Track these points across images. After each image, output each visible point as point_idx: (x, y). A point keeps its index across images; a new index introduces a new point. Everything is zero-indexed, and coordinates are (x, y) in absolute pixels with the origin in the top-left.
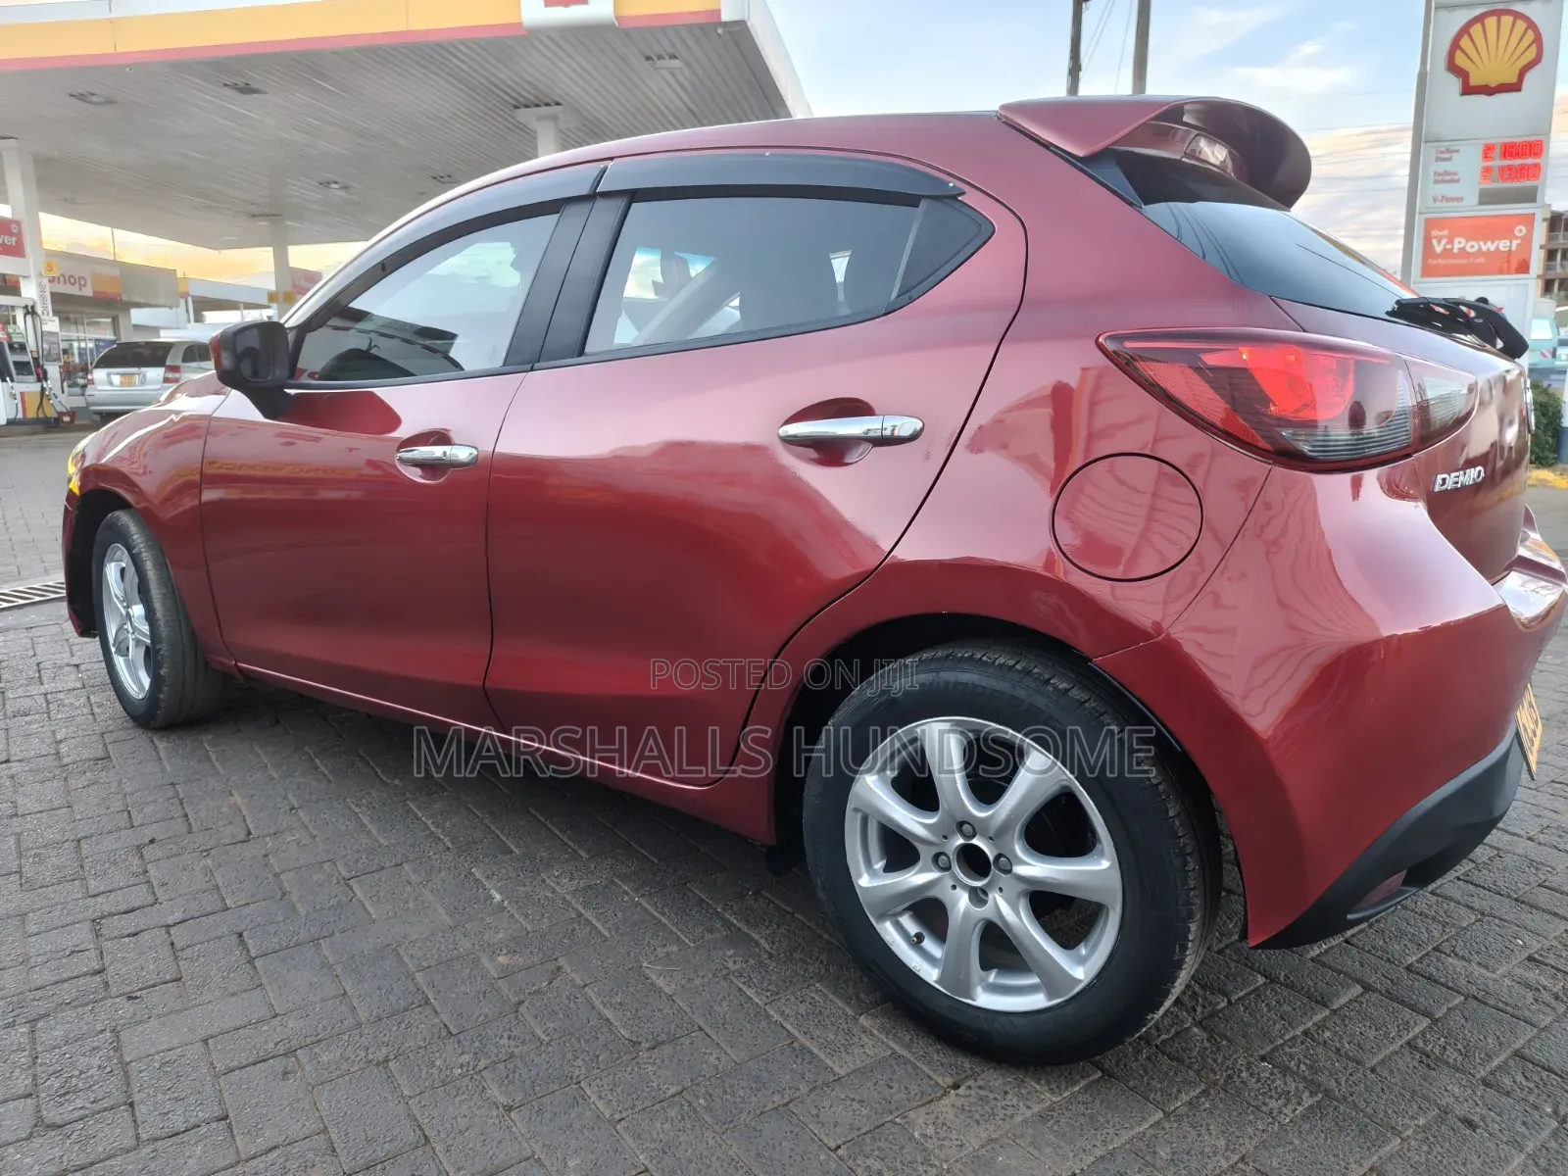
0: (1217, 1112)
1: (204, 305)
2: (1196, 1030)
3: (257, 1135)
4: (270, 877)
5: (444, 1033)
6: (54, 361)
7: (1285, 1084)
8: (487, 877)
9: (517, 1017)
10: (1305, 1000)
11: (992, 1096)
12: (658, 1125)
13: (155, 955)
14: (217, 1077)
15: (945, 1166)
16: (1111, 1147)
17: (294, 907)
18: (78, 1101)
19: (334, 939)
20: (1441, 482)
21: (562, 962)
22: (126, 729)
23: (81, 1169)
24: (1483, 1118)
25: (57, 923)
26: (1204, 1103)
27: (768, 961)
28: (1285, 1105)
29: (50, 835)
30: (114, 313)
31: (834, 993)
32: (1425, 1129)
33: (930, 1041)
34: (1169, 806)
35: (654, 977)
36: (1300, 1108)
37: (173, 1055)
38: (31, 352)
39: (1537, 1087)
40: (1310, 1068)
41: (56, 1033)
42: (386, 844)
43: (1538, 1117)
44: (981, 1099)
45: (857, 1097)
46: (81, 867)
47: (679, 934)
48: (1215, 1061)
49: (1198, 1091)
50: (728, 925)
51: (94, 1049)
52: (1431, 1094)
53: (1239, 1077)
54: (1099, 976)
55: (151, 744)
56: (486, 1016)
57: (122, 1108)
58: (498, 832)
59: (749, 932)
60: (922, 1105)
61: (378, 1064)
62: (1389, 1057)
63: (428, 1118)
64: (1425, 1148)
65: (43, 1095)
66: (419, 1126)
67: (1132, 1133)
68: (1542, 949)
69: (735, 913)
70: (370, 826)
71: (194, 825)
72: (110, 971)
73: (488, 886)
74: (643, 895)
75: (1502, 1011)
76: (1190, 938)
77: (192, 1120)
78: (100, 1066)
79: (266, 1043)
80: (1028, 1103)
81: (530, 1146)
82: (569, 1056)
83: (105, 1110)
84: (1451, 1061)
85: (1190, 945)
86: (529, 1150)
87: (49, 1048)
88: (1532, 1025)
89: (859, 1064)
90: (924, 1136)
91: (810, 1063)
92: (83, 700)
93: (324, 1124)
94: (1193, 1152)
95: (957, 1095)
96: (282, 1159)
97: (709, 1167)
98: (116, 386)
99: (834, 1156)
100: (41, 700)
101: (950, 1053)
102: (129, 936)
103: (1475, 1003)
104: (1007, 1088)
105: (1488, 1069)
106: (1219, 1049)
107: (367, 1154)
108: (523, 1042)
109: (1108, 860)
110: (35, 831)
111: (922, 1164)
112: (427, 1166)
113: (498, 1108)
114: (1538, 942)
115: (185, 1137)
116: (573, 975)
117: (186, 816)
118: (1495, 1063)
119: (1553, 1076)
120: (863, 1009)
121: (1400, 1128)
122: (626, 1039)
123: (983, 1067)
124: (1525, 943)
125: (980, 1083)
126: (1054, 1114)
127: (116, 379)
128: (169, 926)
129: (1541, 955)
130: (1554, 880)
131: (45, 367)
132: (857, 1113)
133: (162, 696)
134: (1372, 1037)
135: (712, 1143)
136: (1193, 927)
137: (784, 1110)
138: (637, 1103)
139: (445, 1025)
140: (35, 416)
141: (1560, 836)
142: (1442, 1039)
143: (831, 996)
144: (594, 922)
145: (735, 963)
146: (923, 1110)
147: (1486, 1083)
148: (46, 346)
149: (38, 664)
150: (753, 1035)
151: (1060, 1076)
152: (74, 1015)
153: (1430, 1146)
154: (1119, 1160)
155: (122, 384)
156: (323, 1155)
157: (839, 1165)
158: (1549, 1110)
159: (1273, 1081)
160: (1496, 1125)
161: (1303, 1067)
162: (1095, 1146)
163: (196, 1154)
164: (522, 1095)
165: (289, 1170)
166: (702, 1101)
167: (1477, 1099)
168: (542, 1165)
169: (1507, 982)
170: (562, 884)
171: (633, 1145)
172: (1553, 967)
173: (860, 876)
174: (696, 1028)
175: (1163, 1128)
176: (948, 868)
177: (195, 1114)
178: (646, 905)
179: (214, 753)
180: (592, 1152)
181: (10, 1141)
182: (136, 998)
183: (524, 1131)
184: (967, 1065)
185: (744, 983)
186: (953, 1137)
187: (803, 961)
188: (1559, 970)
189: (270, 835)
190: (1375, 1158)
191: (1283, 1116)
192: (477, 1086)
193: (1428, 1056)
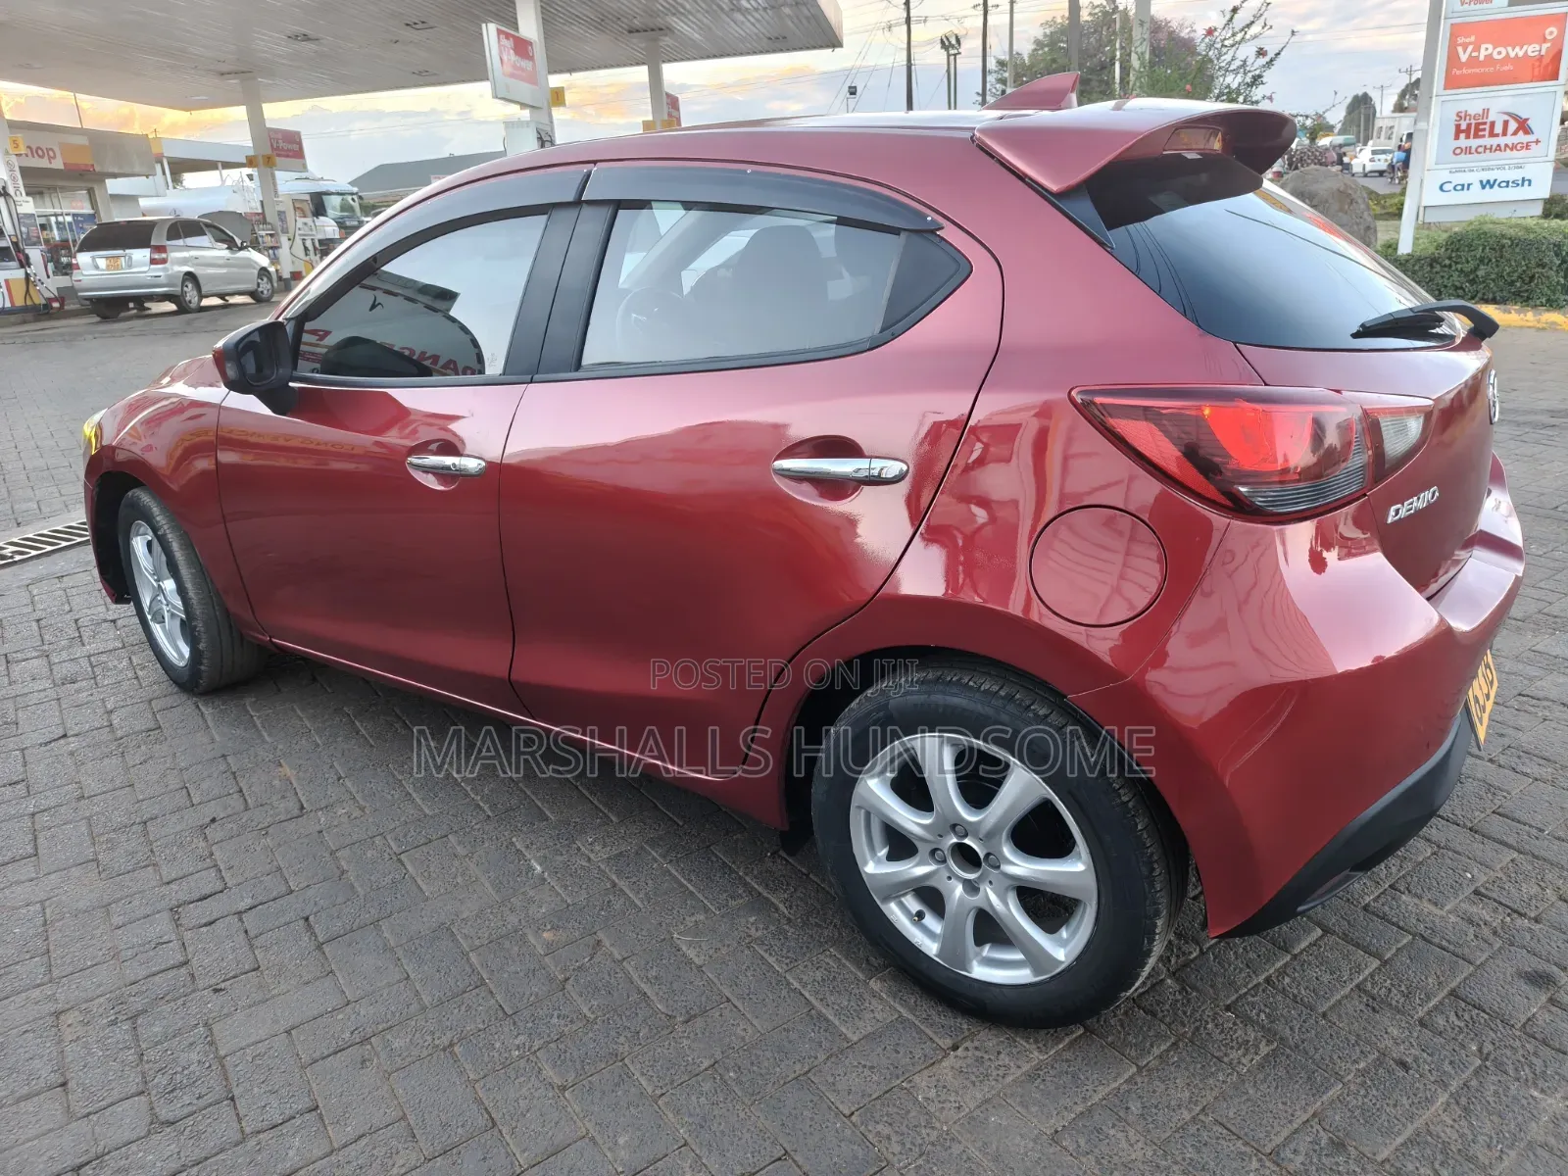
0: (1183, 1066)
1: (180, 167)
2: (1169, 981)
3: (346, 1124)
4: (327, 855)
5: (500, 1014)
6: (34, 244)
7: (1246, 1034)
8: (527, 847)
9: (564, 994)
10: (1270, 946)
11: (986, 1057)
12: (694, 1098)
13: (232, 944)
14: (303, 1067)
15: (945, 1128)
16: (1089, 1104)
17: (352, 887)
18: (185, 1097)
19: (392, 919)
20: (1394, 514)
21: (601, 935)
22: (171, 694)
23: (198, 1164)
24: (1416, 1059)
25: (139, 913)
26: (1173, 1056)
27: (787, 927)
28: (1244, 1055)
29: (118, 818)
30: (90, 185)
31: (847, 958)
32: (1363, 1073)
33: (932, 1003)
34: (1138, 821)
35: (684, 949)
36: (1258, 1058)
37: (261, 1048)
38: (9, 236)
39: (1467, 1026)
40: (1268, 1016)
41: (156, 1029)
42: (431, 814)
43: (1464, 1056)
44: (977, 1061)
45: (868, 1064)
46: (152, 851)
47: (706, 902)
48: (1185, 1013)
49: (1168, 1044)
50: (750, 890)
51: (191, 1044)
52: (1373, 1038)
53: (1205, 1028)
54: (1078, 958)
55: (197, 711)
56: (537, 995)
57: (225, 1103)
58: (534, 798)
59: (769, 896)
60: (926, 1068)
61: (444, 1050)
62: (1339, 1002)
63: (493, 1101)
64: (1362, 1092)
65: (154, 1092)
66: (486, 1109)
67: (1107, 1090)
68: (1487, 882)
69: (755, 877)
70: (414, 795)
71: (249, 801)
72: (194, 962)
73: (528, 856)
74: (671, 861)
75: (1444, 949)
76: (1157, 931)
77: (287, 1112)
78: (199, 1061)
79: (343, 1031)
80: (1019, 1063)
81: (584, 1124)
82: (613, 1033)
83: (210, 1105)
84: (1394, 1003)
85: (1157, 937)
86: (584, 1129)
87: (152, 1044)
88: (1470, 962)
89: (870, 1029)
90: (927, 1099)
91: (826, 1031)
92: (125, 663)
93: (402, 1110)
94: (1160, 1106)
95: (956, 1057)
96: (371, 1147)
97: (740, 1139)
98: (103, 270)
99: (848, 1123)
100: (84, 663)
101: (950, 1014)
102: (205, 925)
103: (1421, 943)
104: (1000, 1048)
105: (1426, 1009)
106: (1189, 1001)
107: (443, 1139)
108: (572, 1022)
109: (1084, 863)
110: (103, 814)
111: (925, 1127)
112: (496, 1149)
113: (553, 1088)
114: (1485, 874)
115: (284, 1129)
116: (612, 949)
117: (241, 791)
118: (1431, 1004)
119: (1482, 1014)
120: (873, 972)
121: (1342, 1073)
122: (663, 1013)
123: (979, 1028)
124: (1473, 876)
125: (976, 1043)
126: (1041, 1073)
127: (102, 263)
128: (240, 913)
129: (1487, 889)
130: (1509, 806)
131: (27, 251)
132: (868, 1079)
133: (203, 668)
134: (1326, 982)
135: (742, 1115)
136: (1159, 923)
137: (803, 1080)
138: (676, 1078)
139: (500, 1006)
140: (24, 304)
141: (1519, 757)
142: (1389, 982)
143: (844, 961)
144: (628, 892)
145: (757, 930)
146: (926, 1073)
147: (1422, 1023)
148: (24, 229)
149: (76, 621)
150: (775, 1004)
151: (1047, 1034)
152: (169, 1010)
153: (1366, 1090)
154: (1097, 1117)
155: (108, 267)
156: (405, 1141)
157: (853, 1132)
158: (1474, 1048)
159: (1235, 1032)
160: (1427, 1067)
161: (1263, 1016)
162: (1076, 1103)
163: (296, 1147)
164: (574, 1075)
165: (377, 1157)
166: (731, 1074)
167: (1412, 1040)
168: (595, 1143)
169: (1453, 918)
170: (595, 851)
171: (673, 1120)
172: (1495, 900)
173: (866, 863)
174: (724, 999)
175: (1136, 1083)
176: (944, 861)
177: (289, 1106)
178: (673, 871)
179: (259, 717)
180: (639, 1129)
181: (132, 1139)
182: (221, 990)
183: (578, 1109)
184: (965, 1026)
185: (766, 951)
186: (952, 1099)
187: (817, 925)
188: (1500, 903)
189: (322, 809)
190: (1319, 1103)
191: (1241, 1067)
192: (534, 1068)
193: (1374, 999)
